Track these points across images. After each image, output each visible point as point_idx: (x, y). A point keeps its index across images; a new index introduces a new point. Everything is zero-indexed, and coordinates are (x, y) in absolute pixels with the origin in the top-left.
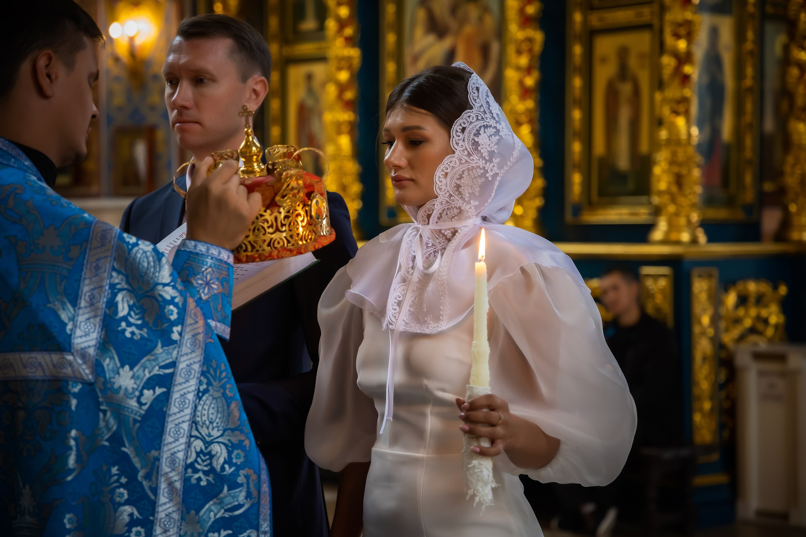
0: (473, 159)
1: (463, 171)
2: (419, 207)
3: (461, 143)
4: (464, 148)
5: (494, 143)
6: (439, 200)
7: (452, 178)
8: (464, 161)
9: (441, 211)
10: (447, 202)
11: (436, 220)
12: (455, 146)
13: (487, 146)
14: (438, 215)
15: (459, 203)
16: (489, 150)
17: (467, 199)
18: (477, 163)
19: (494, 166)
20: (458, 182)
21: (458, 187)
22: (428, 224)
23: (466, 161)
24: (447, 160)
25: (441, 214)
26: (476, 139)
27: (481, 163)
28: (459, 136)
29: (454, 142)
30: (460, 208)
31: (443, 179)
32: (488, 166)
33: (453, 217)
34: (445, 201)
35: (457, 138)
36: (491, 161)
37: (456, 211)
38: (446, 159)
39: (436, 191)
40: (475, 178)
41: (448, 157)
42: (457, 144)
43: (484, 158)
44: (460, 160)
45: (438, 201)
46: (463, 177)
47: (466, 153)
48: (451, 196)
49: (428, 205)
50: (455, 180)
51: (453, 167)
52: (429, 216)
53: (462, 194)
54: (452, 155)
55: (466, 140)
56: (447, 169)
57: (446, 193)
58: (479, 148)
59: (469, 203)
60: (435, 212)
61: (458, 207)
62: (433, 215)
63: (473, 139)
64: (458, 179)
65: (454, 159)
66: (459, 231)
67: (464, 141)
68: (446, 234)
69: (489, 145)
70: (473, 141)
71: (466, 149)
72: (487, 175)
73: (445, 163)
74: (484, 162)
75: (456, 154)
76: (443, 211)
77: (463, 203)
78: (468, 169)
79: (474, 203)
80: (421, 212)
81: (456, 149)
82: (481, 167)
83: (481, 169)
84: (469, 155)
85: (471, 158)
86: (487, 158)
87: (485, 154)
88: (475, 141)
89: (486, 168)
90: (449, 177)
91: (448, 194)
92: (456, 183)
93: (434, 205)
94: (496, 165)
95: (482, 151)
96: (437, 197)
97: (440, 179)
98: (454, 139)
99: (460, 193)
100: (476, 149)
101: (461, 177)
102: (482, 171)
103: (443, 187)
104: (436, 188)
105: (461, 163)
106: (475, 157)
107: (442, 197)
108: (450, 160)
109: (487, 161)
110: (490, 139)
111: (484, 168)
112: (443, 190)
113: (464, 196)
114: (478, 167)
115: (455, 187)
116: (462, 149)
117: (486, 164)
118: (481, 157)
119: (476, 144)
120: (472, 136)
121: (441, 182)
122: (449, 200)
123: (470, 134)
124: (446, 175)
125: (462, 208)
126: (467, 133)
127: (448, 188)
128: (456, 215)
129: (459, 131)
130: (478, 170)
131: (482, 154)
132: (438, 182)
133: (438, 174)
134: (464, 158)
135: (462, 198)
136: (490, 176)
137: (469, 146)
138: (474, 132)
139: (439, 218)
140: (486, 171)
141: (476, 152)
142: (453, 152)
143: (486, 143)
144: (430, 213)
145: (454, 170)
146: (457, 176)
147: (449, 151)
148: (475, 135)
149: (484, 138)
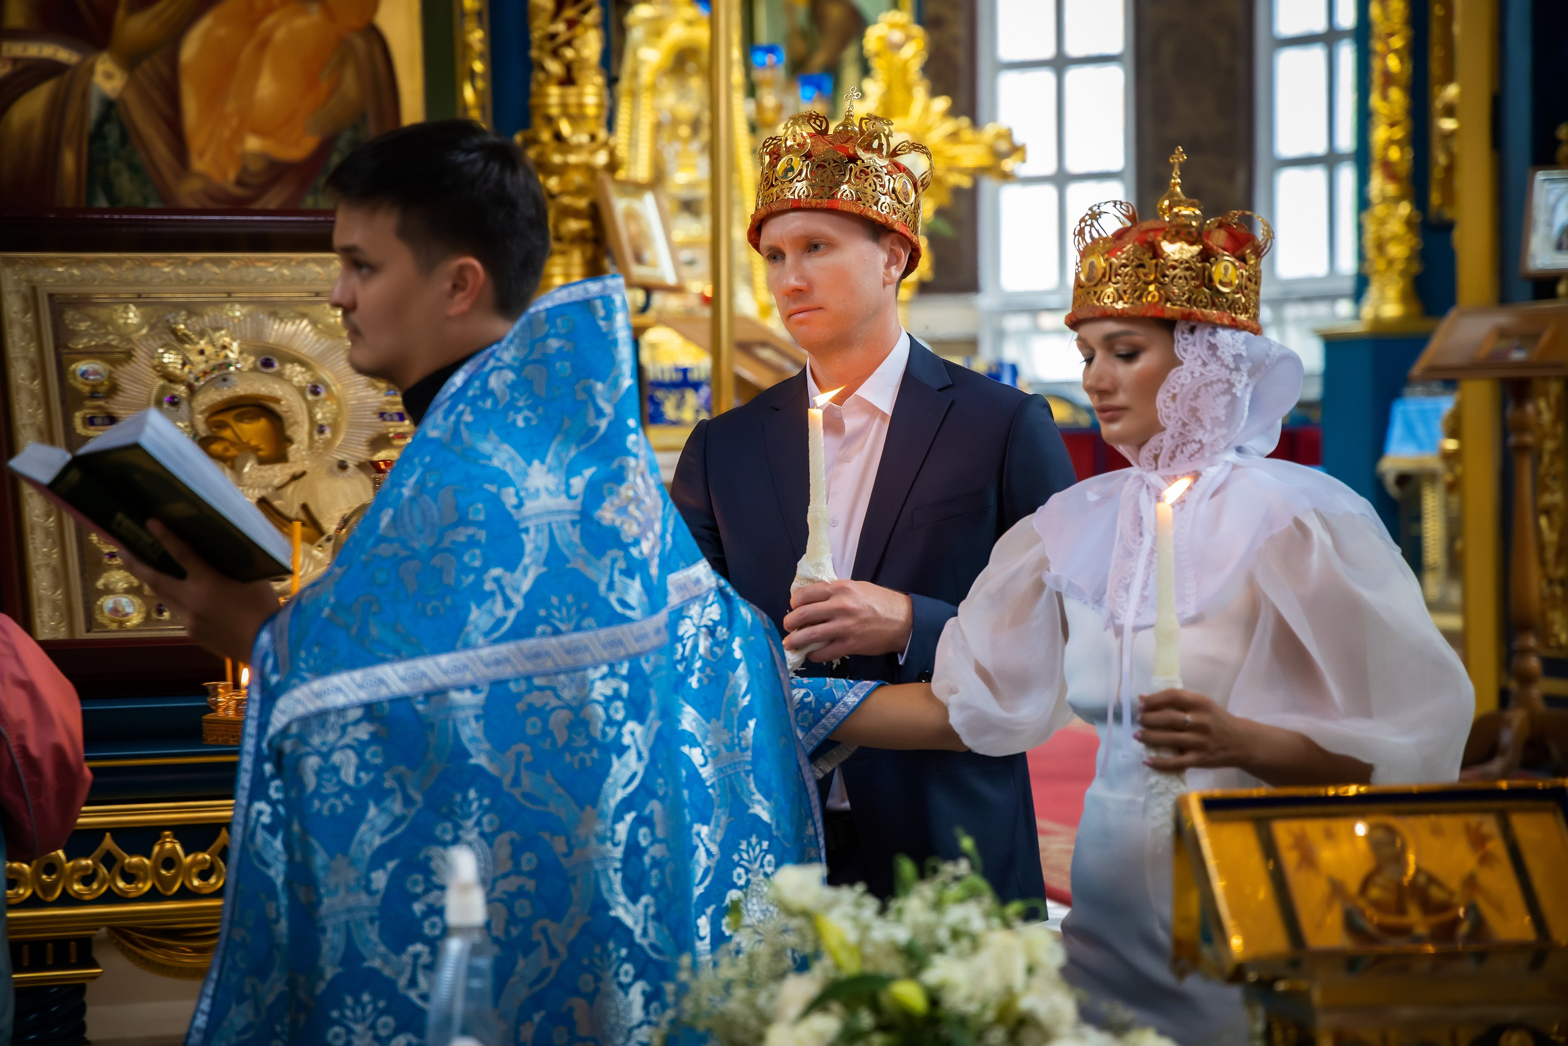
0: (1211, 370)
1: (1199, 389)
2: (1142, 444)
3: (1190, 348)
4: (1196, 355)
5: (1240, 342)
6: (1168, 432)
7: (1183, 401)
8: (1197, 375)
9: (1173, 448)
10: (1181, 434)
11: (1167, 461)
12: (1183, 353)
13: (1230, 349)
14: (1170, 454)
15: (1199, 435)
16: (1234, 353)
17: (1209, 427)
18: (1216, 375)
20: (1193, 404)
21: (1194, 411)
22: (1156, 469)
23: (1202, 374)
24: (1173, 375)
25: (1173, 452)
26: (1213, 340)
27: (1224, 374)
28: (1186, 339)
29: (1181, 349)
30: (1200, 442)
31: (1169, 403)
32: (1235, 376)
33: (1192, 455)
34: (1177, 434)
35: (1185, 342)
36: (1237, 369)
37: (1196, 446)
38: (1171, 374)
39: (1163, 421)
40: (1217, 396)
41: (1174, 370)
42: (1185, 350)
43: (1227, 367)
44: (1192, 373)
45: (1167, 434)
46: (1199, 397)
47: (1200, 362)
48: (1184, 425)
49: (1153, 442)
50: (1188, 402)
51: (1183, 385)
52: (1156, 458)
53: (1201, 421)
54: (1179, 368)
55: (1198, 344)
56: (1175, 389)
57: (1177, 422)
58: (1219, 353)
59: (1212, 432)
60: (1164, 450)
61: (1197, 440)
62: (1162, 454)
63: (1209, 341)
64: (1191, 400)
65: (1182, 373)
66: (1204, 475)
67: (1194, 345)
69: (1234, 346)
70: (1208, 344)
71: (1200, 356)
72: (1234, 391)
73: (1170, 380)
74: (1228, 372)
75: (1186, 363)
76: (1177, 447)
77: (1204, 434)
78: (1206, 385)
79: (1220, 432)
80: (1146, 452)
81: (1184, 358)
82: (1224, 380)
83: (1223, 382)
84: (1204, 364)
85: (1208, 368)
86: (1232, 366)
87: (1229, 361)
88: (1211, 343)
89: (1232, 381)
90: (1179, 399)
91: (1180, 423)
92: (1190, 406)
93: (1162, 440)
95: (1223, 357)
96: (1163, 429)
97: (1168, 404)
98: (1180, 344)
99: (1198, 420)
100: (1214, 355)
101: (1196, 397)
102: (1226, 386)
103: (1173, 415)
104: (1161, 417)
105: (1193, 377)
106: (1213, 366)
107: (1172, 427)
108: (1177, 375)
109: (1231, 370)
111: (1228, 381)
112: (1172, 418)
113: (1204, 423)
114: (1219, 380)
115: (1189, 411)
116: (1193, 357)
117: (1231, 374)
118: (1223, 365)
119: (1213, 347)
120: (1207, 336)
121: (1168, 407)
122: (1183, 431)
123: (1203, 335)
124: (1174, 397)
125: (1204, 441)
126: (1197, 333)
127: (1180, 414)
128: (1196, 453)
129: (1186, 331)
130: (1220, 384)
131: (1222, 361)
132: (1164, 409)
133: (1162, 397)
134: (1198, 370)
135: (1202, 426)
136: (1238, 390)
137: (1203, 351)
138: (1209, 330)
139: (1172, 459)
140: (1232, 385)
141: (1214, 359)
142: (1181, 363)
143: (1228, 345)
144: (1157, 452)
145: (1185, 389)
146: (1191, 396)
147: (1175, 362)
148: (1211, 334)
149: (1224, 336)
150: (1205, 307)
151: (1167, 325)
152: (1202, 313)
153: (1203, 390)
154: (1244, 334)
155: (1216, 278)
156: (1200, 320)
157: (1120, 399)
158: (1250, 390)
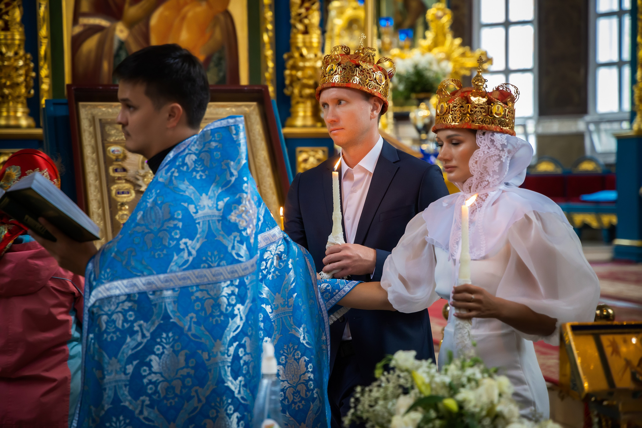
0: (492, 151)
1: (487, 159)
2: (464, 182)
3: (483, 141)
4: (485, 144)
5: (504, 139)
7: (480, 164)
8: (486, 153)
9: (477, 184)
10: (480, 177)
11: (475, 189)
12: (480, 144)
13: (500, 141)
14: (476, 186)
15: (488, 178)
16: (501, 143)
17: (491, 175)
18: (494, 152)
19: (505, 153)
20: (485, 165)
21: (485, 168)
22: (470, 192)
23: (488, 152)
25: (477, 185)
26: (492, 138)
27: (497, 152)
28: (481, 138)
29: (479, 142)
30: (488, 181)
32: (502, 153)
33: (485, 187)
34: (479, 178)
36: (503, 150)
37: (486, 183)
38: (475, 152)
39: (472, 172)
40: (495, 161)
41: (476, 151)
42: (481, 142)
43: (498, 149)
44: (484, 152)
45: (474, 178)
46: (487, 162)
47: (487, 147)
48: (481, 174)
49: (468, 181)
50: (482, 164)
51: (480, 157)
52: (470, 188)
53: (488, 172)
54: (478, 150)
55: (486, 139)
56: (476, 159)
57: (478, 173)
58: (495, 144)
59: (493, 177)
60: (473, 184)
61: (487, 180)
62: (472, 186)
63: (491, 138)
64: (484, 163)
65: (480, 152)
66: (489, 195)
67: (485, 140)
68: (482, 197)
70: (490, 140)
71: (487, 145)
72: (502, 159)
73: (475, 155)
74: (499, 151)
75: (481, 148)
76: (479, 183)
77: (489, 178)
78: (490, 157)
79: (496, 177)
80: (466, 186)
81: (480, 146)
83: (497, 156)
84: (489, 148)
85: (490, 150)
86: (501, 149)
87: (499, 147)
88: (492, 139)
89: (501, 155)
90: (478, 163)
91: (480, 173)
92: (483, 166)
93: (472, 180)
94: (506, 152)
95: (497, 145)
96: (473, 176)
97: (473, 165)
98: (478, 140)
99: (487, 172)
100: (493, 144)
101: (486, 162)
102: (498, 157)
103: (476, 170)
104: (471, 171)
105: (484, 154)
106: (493, 149)
107: (476, 175)
108: (478, 153)
109: (500, 151)
110: (502, 136)
111: (499, 155)
112: (476, 171)
113: (490, 173)
114: (495, 155)
115: (483, 168)
116: (484, 145)
117: (500, 152)
118: (496, 148)
119: (492, 141)
120: (490, 137)
121: (474, 167)
122: (481, 177)
123: (488, 136)
124: (476, 162)
125: (489, 181)
126: (486, 135)
127: (479, 169)
128: (486, 186)
129: (481, 134)
130: (496, 157)
131: (497, 147)
132: (472, 167)
133: (471, 162)
134: (486, 151)
135: (489, 175)
136: (503, 159)
137: (488, 143)
138: (491, 134)
139: (476, 188)
140: (501, 157)
141: (493, 146)
142: (479, 148)
143: (499, 140)
144: (470, 185)
145: (481, 159)
146: (483, 162)
147: (476, 147)
148: (491, 135)
149: (497, 136)
150: (489, 124)
151: (473, 132)
152: (487, 127)
153: (489, 159)
154: (506, 135)
155: (494, 112)
156: (486, 130)
157: (454, 163)
158: (509, 159)
